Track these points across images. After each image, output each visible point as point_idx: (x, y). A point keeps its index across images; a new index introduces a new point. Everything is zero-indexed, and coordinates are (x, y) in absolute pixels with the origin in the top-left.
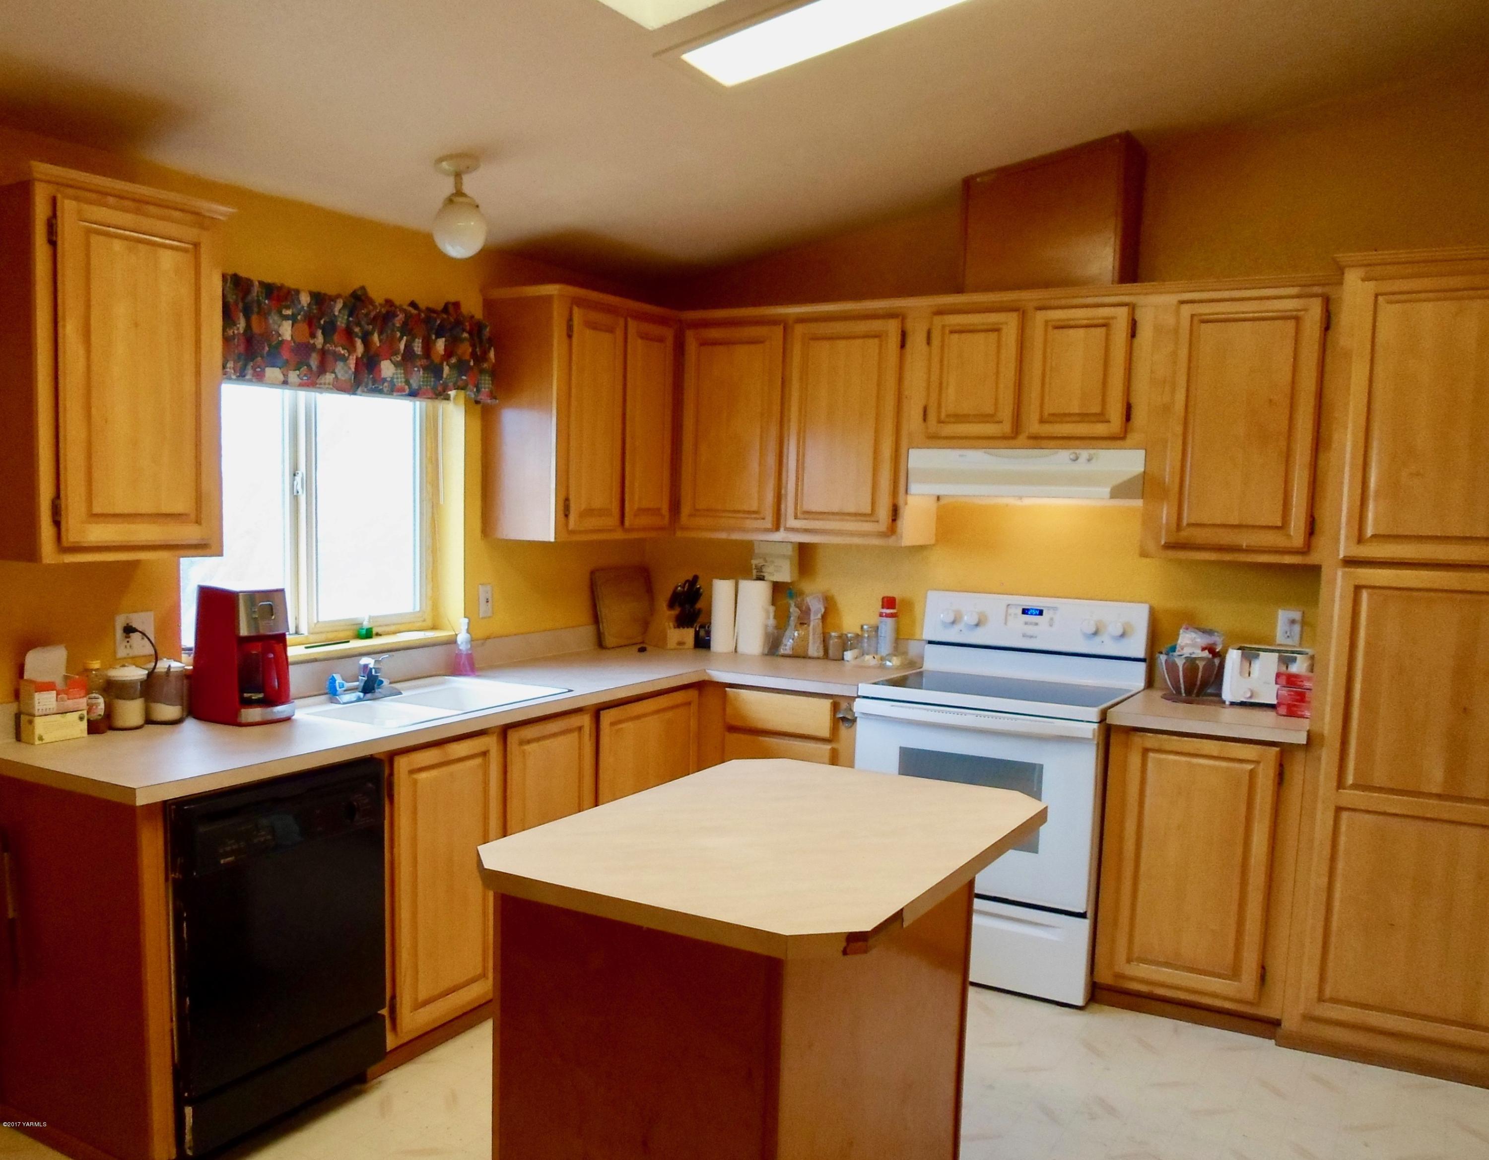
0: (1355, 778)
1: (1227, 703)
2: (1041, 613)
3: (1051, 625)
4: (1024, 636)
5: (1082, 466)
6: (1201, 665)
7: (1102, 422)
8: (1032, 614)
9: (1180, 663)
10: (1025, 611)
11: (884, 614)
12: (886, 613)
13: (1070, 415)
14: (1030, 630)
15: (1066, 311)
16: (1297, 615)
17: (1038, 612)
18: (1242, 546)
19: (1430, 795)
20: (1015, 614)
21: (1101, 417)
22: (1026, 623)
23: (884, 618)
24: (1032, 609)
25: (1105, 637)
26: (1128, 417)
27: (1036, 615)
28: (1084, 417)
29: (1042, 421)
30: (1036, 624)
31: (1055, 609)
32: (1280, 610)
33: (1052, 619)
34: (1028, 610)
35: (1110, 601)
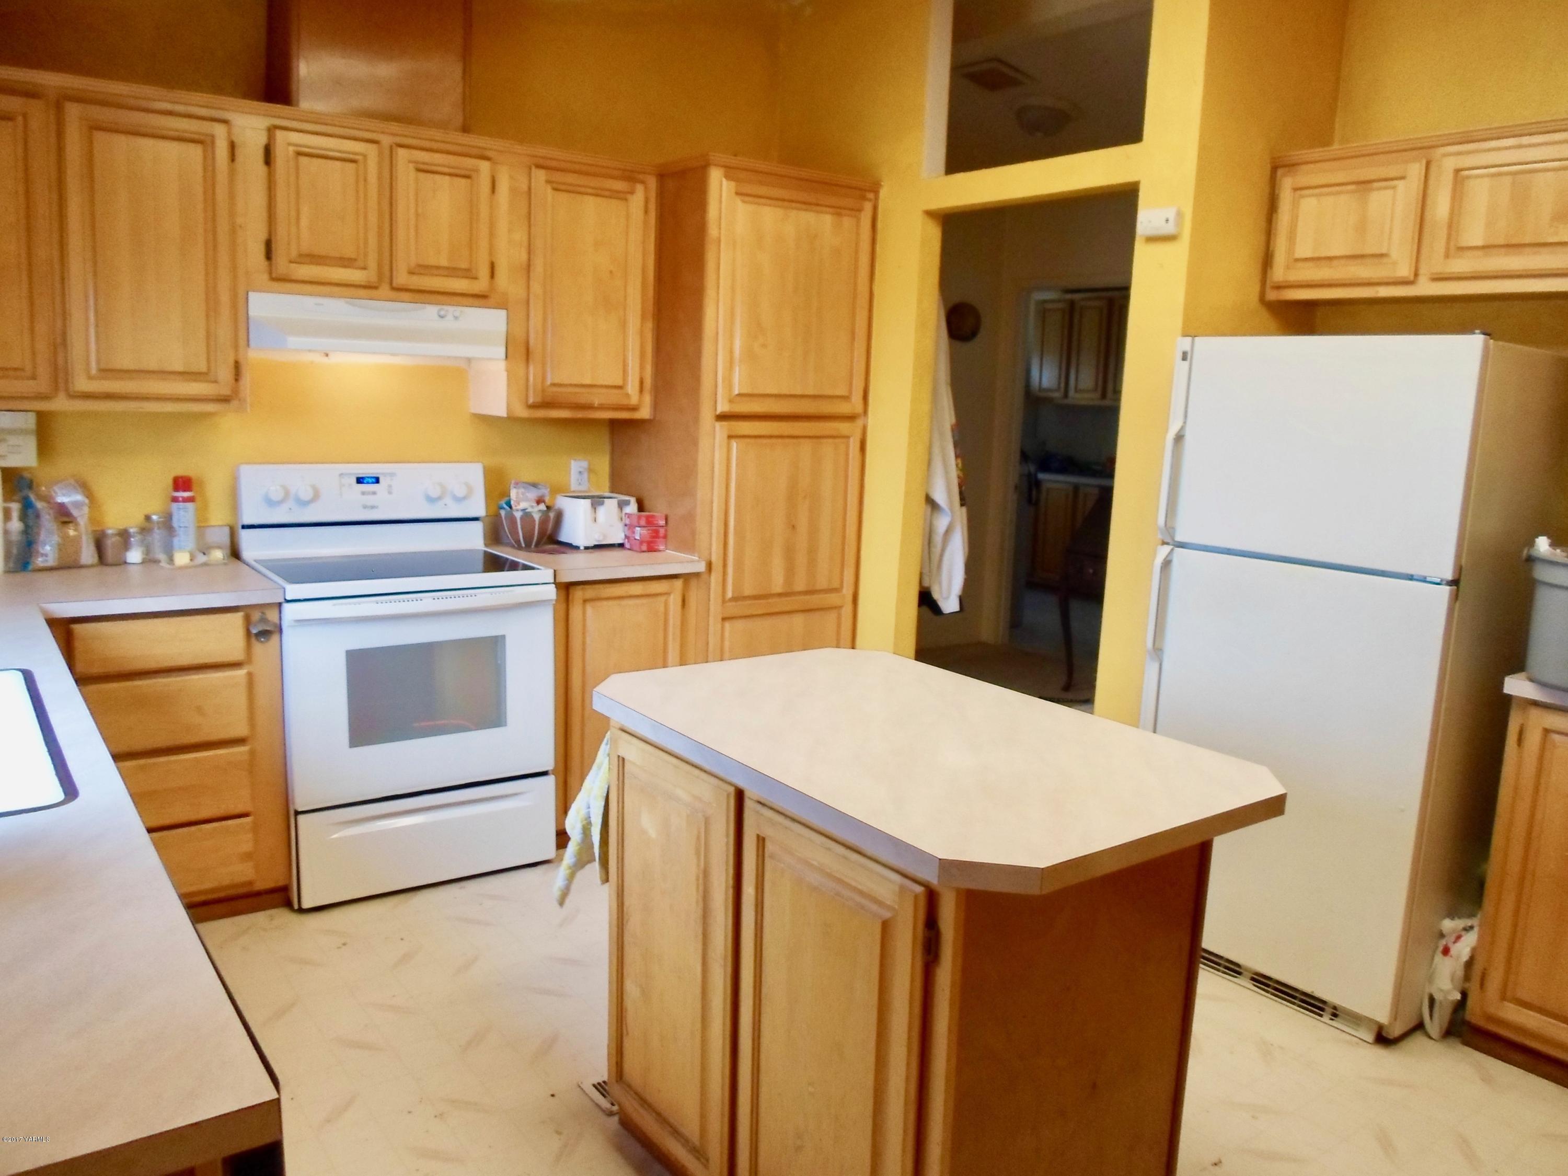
0: (733, 592)
1: (582, 548)
2: (377, 481)
3: (390, 493)
4: (365, 507)
5: (448, 324)
6: (537, 517)
7: (467, 277)
8: (368, 483)
9: (518, 515)
10: (360, 480)
11: (181, 499)
12: (182, 497)
13: (438, 268)
14: (370, 500)
15: (432, 154)
16: (585, 464)
17: (374, 480)
18: (594, 404)
19: (800, 593)
20: (350, 485)
21: (469, 274)
22: (363, 493)
23: (181, 504)
24: (368, 477)
25: (448, 500)
26: (492, 275)
27: (373, 483)
28: (452, 272)
29: (411, 273)
30: (374, 493)
31: (392, 475)
32: (573, 462)
33: (390, 486)
34: (363, 478)
35: (444, 462)
